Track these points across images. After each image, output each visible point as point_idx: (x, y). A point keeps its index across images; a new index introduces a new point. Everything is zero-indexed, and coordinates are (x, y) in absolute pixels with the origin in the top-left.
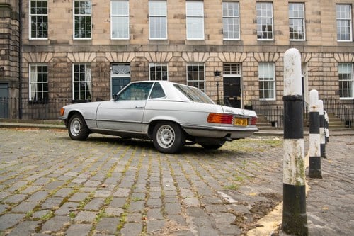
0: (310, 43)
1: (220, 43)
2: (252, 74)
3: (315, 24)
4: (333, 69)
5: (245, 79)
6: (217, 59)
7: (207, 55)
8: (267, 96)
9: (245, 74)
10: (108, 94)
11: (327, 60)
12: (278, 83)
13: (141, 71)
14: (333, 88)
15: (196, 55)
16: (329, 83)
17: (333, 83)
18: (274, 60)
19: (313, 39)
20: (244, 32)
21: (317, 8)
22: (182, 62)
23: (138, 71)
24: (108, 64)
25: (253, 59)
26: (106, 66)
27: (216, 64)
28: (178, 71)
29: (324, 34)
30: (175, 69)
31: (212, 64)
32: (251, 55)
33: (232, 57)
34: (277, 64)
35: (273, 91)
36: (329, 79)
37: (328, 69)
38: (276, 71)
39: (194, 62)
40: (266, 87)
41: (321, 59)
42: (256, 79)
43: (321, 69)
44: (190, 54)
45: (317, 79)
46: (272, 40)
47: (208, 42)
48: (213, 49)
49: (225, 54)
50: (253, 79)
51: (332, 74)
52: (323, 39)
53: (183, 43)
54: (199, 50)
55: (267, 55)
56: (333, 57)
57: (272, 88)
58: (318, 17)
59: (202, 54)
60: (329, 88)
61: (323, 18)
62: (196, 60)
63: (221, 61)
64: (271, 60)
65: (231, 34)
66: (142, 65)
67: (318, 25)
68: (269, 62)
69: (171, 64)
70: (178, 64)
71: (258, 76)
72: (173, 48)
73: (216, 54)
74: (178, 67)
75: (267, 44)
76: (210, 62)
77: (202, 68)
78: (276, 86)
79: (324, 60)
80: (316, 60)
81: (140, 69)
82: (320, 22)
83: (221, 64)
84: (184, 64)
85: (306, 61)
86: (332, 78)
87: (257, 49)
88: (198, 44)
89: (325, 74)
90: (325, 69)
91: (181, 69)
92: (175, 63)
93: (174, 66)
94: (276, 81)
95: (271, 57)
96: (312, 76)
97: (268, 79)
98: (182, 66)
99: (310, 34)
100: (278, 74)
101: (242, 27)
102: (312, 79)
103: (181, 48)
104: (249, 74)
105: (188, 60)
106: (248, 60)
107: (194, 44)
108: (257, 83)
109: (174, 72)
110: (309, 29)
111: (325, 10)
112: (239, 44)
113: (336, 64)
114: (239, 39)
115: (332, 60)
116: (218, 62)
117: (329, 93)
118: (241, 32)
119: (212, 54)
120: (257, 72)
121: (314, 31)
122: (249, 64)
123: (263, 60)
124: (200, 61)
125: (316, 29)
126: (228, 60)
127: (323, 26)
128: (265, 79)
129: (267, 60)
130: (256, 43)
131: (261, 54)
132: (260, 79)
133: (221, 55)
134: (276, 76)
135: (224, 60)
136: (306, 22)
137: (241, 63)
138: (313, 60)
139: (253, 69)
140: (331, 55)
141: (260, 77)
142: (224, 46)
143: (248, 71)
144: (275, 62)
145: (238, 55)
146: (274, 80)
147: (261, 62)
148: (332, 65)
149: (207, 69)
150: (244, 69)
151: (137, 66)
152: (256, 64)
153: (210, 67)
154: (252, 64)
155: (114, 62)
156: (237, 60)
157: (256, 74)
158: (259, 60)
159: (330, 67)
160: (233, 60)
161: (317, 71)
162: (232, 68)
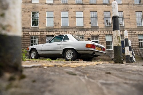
0: (126, 27)
1: (90, 27)
2: (103, 39)
3: (128, 20)
4: (136, 37)
5: (100, 41)
6: (89, 34)
7: (85, 32)
8: (109, 48)
9: (100, 39)
11: (133, 33)
14: (137, 45)
15: (80, 32)
16: (135, 43)
17: (136, 43)
18: (112, 34)
19: (127, 25)
20: (99, 23)
21: (128, 13)
24: (45, 36)
25: (103, 34)
26: (44, 37)
27: (88, 36)
29: (131, 23)
31: (87, 36)
32: (102, 32)
33: (94, 33)
35: (112, 46)
36: (135, 41)
37: (134, 37)
40: (109, 44)
41: (131, 33)
42: (105, 41)
43: (131, 37)
44: (78, 32)
46: (111, 26)
47: (85, 27)
48: (87, 30)
49: (92, 32)
50: (104, 41)
51: (136, 39)
52: (131, 25)
53: (75, 28)
54: (81, 30)
55: (109, 32)
56: (136, 32)
57: (112, 45)
58: (129, 17)
59: (82, 32)
60: (135, 45)
61: (130, 17)
62: (80, 34)
64: (110, 34)
65: (94, 24)
67: (129, 20)
68: (110, 35)
71: (105, 40)
72: (71, 30)
73: (88, 32)
75: (108, 27)
79: (132, 34)
80: (129, 33)
82: (129, 19)
83: (90, 36)
86: (136, 41)
87: (105, 30)
88: (81, 28)
89: (133, 39)
90: (133, 37)
95: (111, 32)
97: (109, 41)
99: (126, 23)
101: (98, 21)
103: (74, 30)
104: (102, 39)
105: (77, 34)
106: (101, 34)
107: (79, 28)
108: (105, 43)
110: (125, 22)
111: (131, 14)
112: (98, 28)
113: (137, 35)
114: (97, 26)
115: (135, 33)
117: (135, 47)
118: (98, 23)
119: (87, 32)
121: (127, 22)
122: (102, 36)
123: (107, 34)
124: (82, 34)
125: (128, 22)
126: (93, 34)
127: (131, 20)
129: (109, 34)
130: (104, 27)
131: (106, 32)
133: (90, 32)
135: (92, 34)
136: (124, 19)
137: (99, 35)
139: (103, 38)
140: (135, 32)
142: (91, 29)
145: (97, 32)
146: (112, 42)
147: (106, 35)
148: (136, 35)
152: (105, 35)
153: (86, 37)
154: (103, 36)
155: (47, 36)
156: (97, 34)
157: (105, 39)
158: (106, 34)
159: (135, 36)
160: (95, 34)
161: (129, 38)
162: (95, 37)
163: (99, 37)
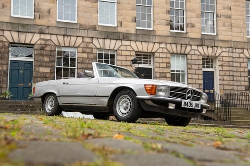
0: (221, 38)
1: (133, 32)
2: (165, 65)
3: (226, 19)
4: (243, 65)
5: (157, 70)
6: (129, 48)
7: (119, 43)
9: (157, 65)
10: (5, 79)
11: (237, 55)
12: (190, 76)
13: (47, 56)
14: (243, 83)
15: (107, 41)
16: (239, 78)
17: (243, 79)
18: (186, 53)
19: (224, 33)
20: (157, 22)
21: (228, 4)
22: (93, 48)
23: (43, 55)
24: (7, 44)
25: (165, 51)
27: (128, 53)
28: (88, 58)
29: (234, 30)
30: (85, 56)
31: (124, 53)
32: (163, 46)
33: (144, 47)
34: (189, 57)
36: (239, 74)
37: (238, 65)
38: (188, 64)
39: (105, 49)
40: (178, 80)
41: (231, 54)
42: (168, 70)
43: (231, 63)
44: (101, 41)
45: (228, 73)
46: (185, 32)
47: (120, 30)
48: (126, 37)
49: (138, 43)
50: (165, 70)
51: (242, 69)
52: (234, 34)
53: (94, 28)
54: (111, 37)
55: (179, 46)
56: (243, 53)
58: (229, 12)
59: (114, 42)
60: (239, 83)
61: (233, 13)
62: (107, 47)
63: (134, 51)
64: (183, 52)
65: (144, 23)
66: (48, 48)
67: (228, 20)
68: (181, 54)
69: (80, 50)
70: (88, 50)
71: (170, 67)
72: (83, 33)
73: (128, 43)
74: (89, 53)
75: (179, 35)
76: (122, 50)
77: (113, 57)
78: (188, 79)
79: (235, 55)
80: (227, 54)
81: (45, 53)
82: (230, 17)
83: (134, 54)
84: (95, 51)
85: (217, 55)
86: (242, 74)
87: (170, 40)
88: (110, 31)
89: (235, 69)
90: (235, 65)
91: (92, 56)
92: (85, 49)
93: (84, 52)
94: (188, 74)
95: (184, 49)
96: (223, 71)
97: (180, 71)
98: (92, 53)
99: (221, 28)
100: (190, 67)
101: (156, 17)
102: (223, 73)
103: (92, 34)
104: (162, 65)
105: (99, 47)
106: (161, 50)
107: (106, 30)
108: (169, 75)
109: (83, 58)
110: (220, 24)
111: (235, 6)
112: (152, 34)
113: (246, 60)
114: (152, 29)
115: (242, 55)
116: (131, 51)
117: (239, 88)
118: (154, 22)
119: (124, 43)
120: (170, 63)
121: (224, 26)
122: (162, 55)
123: (175, 52)
124: (112, 48)
125: (227, 24)
126: (141, 50)
127: (233, 22)
128: (177, 71)
129: (179, 52)
130: (169, 34)
131: (174, 46)
132: (172, 71)
133: (133, 44)
134: (188, 69)
135: (137, 50)
136: (218, 16)
137: (154, 53)
138: (224, 54)
139: (165, 60)
140: (241, 51)
141: (172, 69)
142: (136, 35)
143: (160, 63)
144: (187, 55)
145: (151, 45)
146: (186, 72)
147: (173, 54)
148: (242, 60)
149: (120, 58)
150: (157, 60)
151: (42, 49)
152: (169, 55)
153: (122, 55)
154: (164, 56)
155: (15, 43)
156: (150, 51)
157: (169, 66)
158: (172, 52)
159: (240, 63)
160: (145, 50)
161: (228, 66)
162: (144, 58)
163: (156, 59)
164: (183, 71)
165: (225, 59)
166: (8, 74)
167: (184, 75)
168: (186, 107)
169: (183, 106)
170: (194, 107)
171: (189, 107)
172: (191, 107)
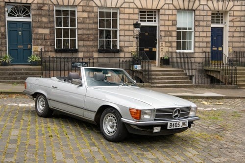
2: (170, 23)
5: (162, 28)
6: (132, 5)
7: (121, 0)
8: (184, 48)
9: (162, 23)
10: (3, 41)
12: (197, 34)
13: (44, 16)
18: (194, 8)
22: (93, 7)
23: (41, 15)
24: (2, 4)
25: (171, 7)
27: (131, 11)
28: (88, 17)
30: (85, 15)
31: (127, 11)
32: (169, 1)
33: (148, 4)
34: (197, 13)
35: (190, 43)
38: (195, 21)
39: (107, 8)
40: (184, 38)
41: (243, 8)
42: (174, 28)
43: (243, 18)
45: (238, 29)
50: (171, 29)
57: (190, 38)
62: (109, 5)
63: (137, 8)
64: (190, 8)
66: (46, 8)
68: (188, 10)
69: (80, 8)
70: (88, 9)
71: (176, 25)
74: (89, 12)
76: (124, 8)
77: (115, 14)
78: (195, 36)
80: (238, 8)
81: (43, 13)
83: (137, 11)
84: (96, 9)
85: (228, 9)
91: (92, 15)
92: (85, 8)
93: (83, 11)
94: (195, 31)
95: (191, 4)
96: (233, 26)
97: (186, 29)
98: (93, 12)
100: (197, 23)
102: (233, 29)
104: (167, 23)
105: (99, 5)
106: (166, 7)
108: (175, 34)
109: (83, 18)
116: (134, 8)
120: (176, 20)
122: (167, 12)
123: (182, 7)
124: (114, 6)
126: (145, 6)
128: (184, 29)
129: (186, 8)
132: (178, 29)
133: (137, 1)
134: (195, 26)
135: (140, 7)
137: (159, 10)
138: (236, 8)
139: (171, 18)
141: (178, 26)
143: (165, 20)
144: (194, 10)
146: (193, 30)
147: (180, 10)
149: (122, 16)
150: (162, 17)
151: (40, 8)
152: (175, 12)
153: (124, 14)
154: (170, 12)
155: (10, 2)
156: (154, 7)
157: (174, 23)
158: (178, 8)
160: (149, 7)
161: (239, 21)
162: (148, 15)
163: (160, 16)
164: (190, 29)
165: (236, 13)
166: (6, 36)
167: (190, 33)
168: (172, 128)
169: (168, 128)
170: (180, 127)
171: (175, 128)
172: (177, 127)
